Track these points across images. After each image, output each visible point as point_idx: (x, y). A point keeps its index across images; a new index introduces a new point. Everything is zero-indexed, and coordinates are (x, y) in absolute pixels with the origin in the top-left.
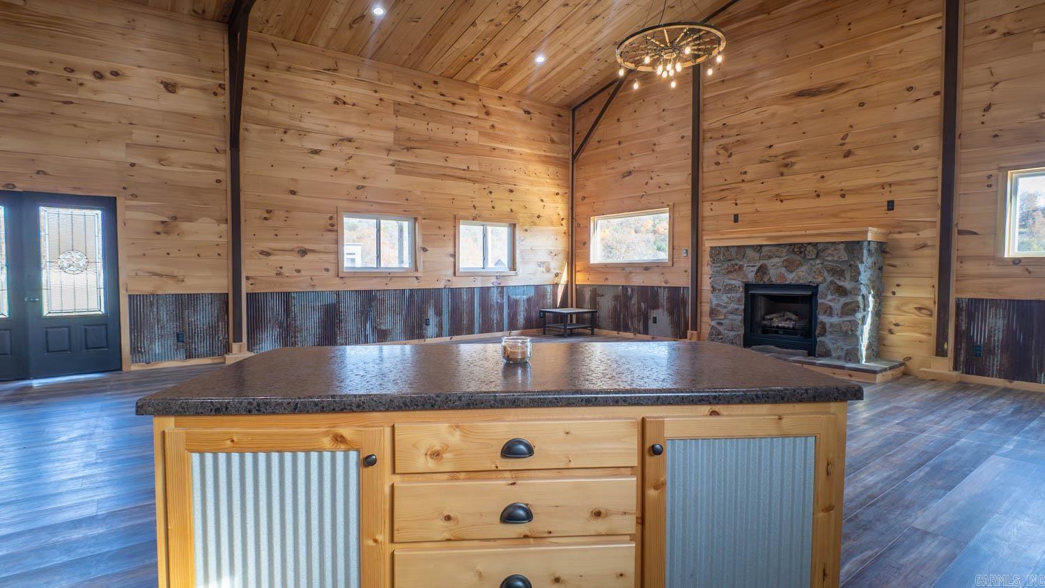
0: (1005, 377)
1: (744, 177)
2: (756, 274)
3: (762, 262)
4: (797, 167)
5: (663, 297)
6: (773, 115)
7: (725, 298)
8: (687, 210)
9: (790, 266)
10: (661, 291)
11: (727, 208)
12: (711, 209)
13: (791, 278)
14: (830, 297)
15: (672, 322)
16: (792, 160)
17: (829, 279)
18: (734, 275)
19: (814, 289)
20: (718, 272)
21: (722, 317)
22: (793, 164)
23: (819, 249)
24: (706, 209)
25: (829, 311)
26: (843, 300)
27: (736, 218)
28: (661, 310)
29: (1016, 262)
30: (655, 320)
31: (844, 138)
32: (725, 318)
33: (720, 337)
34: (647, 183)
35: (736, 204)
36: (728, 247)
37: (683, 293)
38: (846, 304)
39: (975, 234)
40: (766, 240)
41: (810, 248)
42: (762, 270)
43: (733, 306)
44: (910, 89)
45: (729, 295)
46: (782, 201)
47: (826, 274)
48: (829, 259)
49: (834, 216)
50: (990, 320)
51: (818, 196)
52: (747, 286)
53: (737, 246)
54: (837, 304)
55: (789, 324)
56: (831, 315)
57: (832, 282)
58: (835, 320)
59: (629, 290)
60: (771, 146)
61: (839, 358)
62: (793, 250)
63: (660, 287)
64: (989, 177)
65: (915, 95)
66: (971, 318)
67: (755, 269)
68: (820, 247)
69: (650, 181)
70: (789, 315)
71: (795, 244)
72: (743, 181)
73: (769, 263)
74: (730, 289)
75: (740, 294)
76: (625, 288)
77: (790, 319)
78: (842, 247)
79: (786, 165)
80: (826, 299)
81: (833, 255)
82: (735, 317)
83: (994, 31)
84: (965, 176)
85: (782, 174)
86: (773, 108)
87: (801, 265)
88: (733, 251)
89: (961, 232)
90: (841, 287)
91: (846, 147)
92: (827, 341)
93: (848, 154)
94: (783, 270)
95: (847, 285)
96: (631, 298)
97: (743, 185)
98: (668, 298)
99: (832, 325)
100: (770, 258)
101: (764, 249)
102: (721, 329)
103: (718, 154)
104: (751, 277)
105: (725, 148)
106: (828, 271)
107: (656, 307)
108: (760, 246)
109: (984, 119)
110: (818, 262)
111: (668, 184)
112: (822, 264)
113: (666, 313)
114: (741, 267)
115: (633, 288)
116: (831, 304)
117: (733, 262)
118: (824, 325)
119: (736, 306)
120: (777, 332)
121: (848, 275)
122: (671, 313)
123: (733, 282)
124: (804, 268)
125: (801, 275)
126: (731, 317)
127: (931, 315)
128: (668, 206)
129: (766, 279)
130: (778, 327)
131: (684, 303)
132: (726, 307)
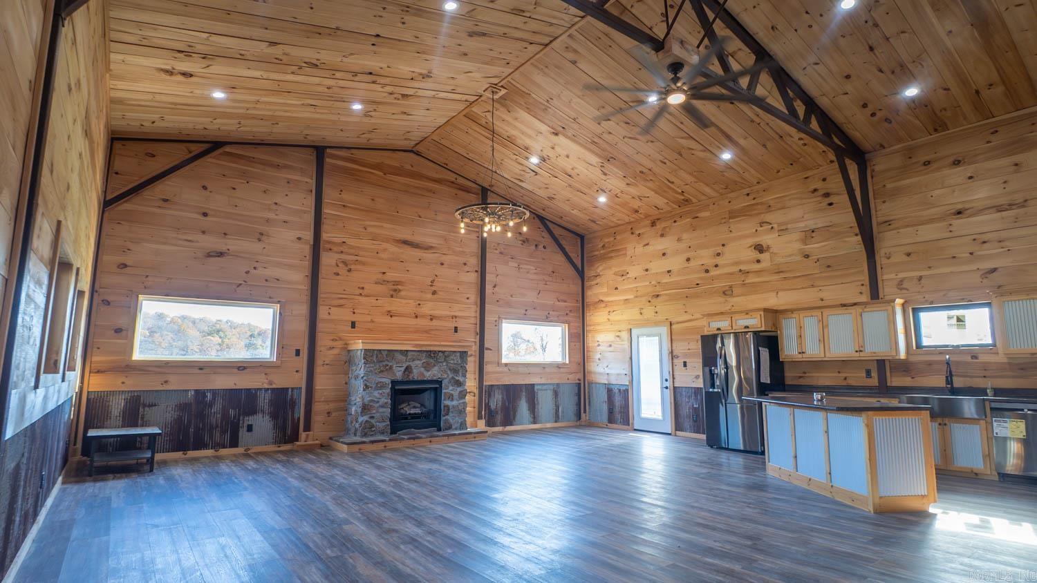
0: (502, 426)
1: (361, 291)
2: (404, 372)
3: (408, 364)
4: (403, 293)
5: (264, 401)
6: (385, 250)
7: (376, 394)
8: (303, 309)
9: (427, 367)
10: (262, 395)
11: (345, 315)
12: (329, 313)
13: (428, 376)
14: (451, 388)
15: (275, 426)
16: (399, 287)
17: (451, 376)
18: (385, 373)
19: (439, 382)
20: (371, 371)
21: (374, 411)
22: (400, 291)
23: (446, 355)
24: (322, 312)
25: (451, 397)
26: (459, 389)
27: (353, 325)
28: (261, 415)
29: (506, 365)
30: (250, 428)
31: (432, 282)
32: (377, 412)
33: (373, 429)
34: (247, 272)
35: (354, 313)
36: (380, 350)
37: (292, 395)
38: (460, 392)
39: (491, 350)
40: (414, 347)
41: (440, 354)
42: (408, 370)
43: (383, 400)
44: (465, 264)
45: (380, 392)
46: (391, 316)
47: (449, 372)
48: (452, 362)
49: (427, 332)
50: (497, 395)
51: (417, 317)
52: (394, 383)
53: (388, 350)
54: (455, 391)
55: (418, 411)
56: (452, 400)
57: (453, 378)
58: (455, 403)
59: (209, 395)
60: (384, 273)
61: (456, 429)
62: (430, 355)
63: (261, 389)
64: (496, 321)
65: (467, 268)
66: (490, 396)
67: (403, 369)
68: (446, 354)
69: (253, 271)
70: (413, 403)
71: (430, 351)
72: (361, 294)
73: (413, 364)
74: (380, 386)
75: (388, 391)
76: (200, 394)
77: (415, 407)
78: (458, 354)
79: (395, 290)
80: (448, 389)
81: (453, 360)
82: (384, 410)
83: (496, 249)
84: (489, 318)
85: (392, 296)
86: (385, 245)
87: (435, 366)
88: (385, 353)
89: (488, 349)
90: (458, 381)
91: (434, 288)
92: (451, 418)
93: (434, 293)
94: (422, 369)
95: (461, 379)
96: (211, 406)
97: (360, 298)
98: (271, 401)
99: (453, 406)
100: (414, 360)
101: (410, 354)
102: (373, 421)
103: (338, 266)
104: (399, 374)
105: (345, 263)
106: (450, 370)
107: (253, 412)
108: (407, 351)
109: (494, 291)
110: (444, 364)
111: (278, 280)
112: (447, 365)
113: (267, 418)
114: (391, 367)
115: (215, 392)
116: (451, 392)
117: (384, 363)
118: (447, 407)
119: (386, 401)
120: (406, 418)
121: (460, 373)
122: (274, 416)
123: (383, 380)
124: (436, 368)
125: (433, 373)
126: (381, 410)
127: (474, 396)
128: (279, 302)
129: (411, 378)
130: (410, 414)
131: (293, 404)
132: (378, 402)
